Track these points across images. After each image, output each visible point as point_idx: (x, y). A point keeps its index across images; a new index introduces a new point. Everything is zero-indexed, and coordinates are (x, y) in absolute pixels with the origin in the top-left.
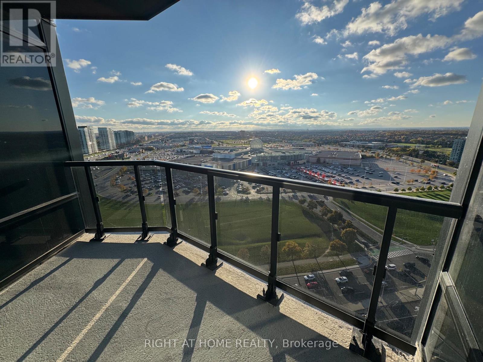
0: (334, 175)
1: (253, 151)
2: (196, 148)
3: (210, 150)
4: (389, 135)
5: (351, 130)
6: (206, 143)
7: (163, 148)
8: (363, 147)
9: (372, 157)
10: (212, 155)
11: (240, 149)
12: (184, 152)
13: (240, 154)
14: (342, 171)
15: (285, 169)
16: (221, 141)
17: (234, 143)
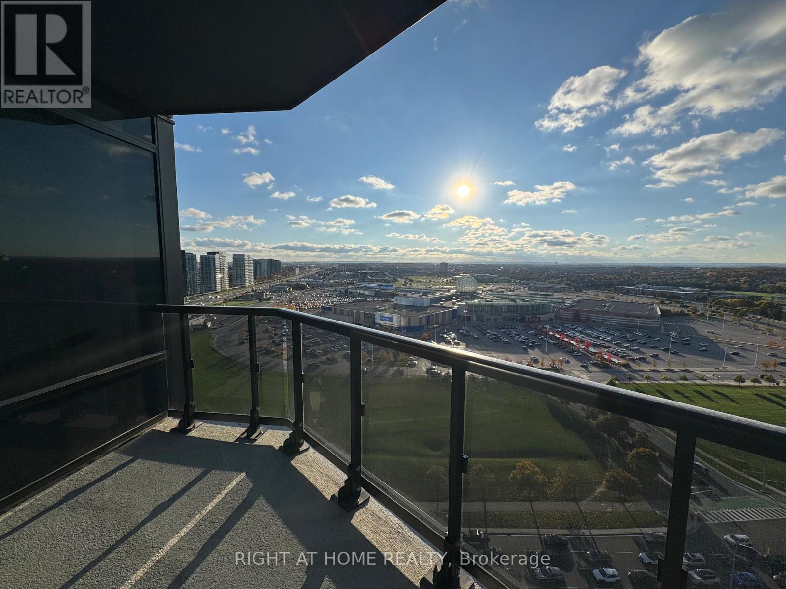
0: (607, 344)
1: (461, 295)
2: (369, 288)
3: (391, 291)
4: (713, 276)
5: (636, 265)
6: (384, 281)
7: (320, 286)
8: (663, 295)
9: (682, 314)
10: (394, 300)
11: (439, 291)
12: (351, 293)
13: (439, 300)
14: (623, 337)
15: (515, 328)
16: (410, 278)
17: (430, 281)
